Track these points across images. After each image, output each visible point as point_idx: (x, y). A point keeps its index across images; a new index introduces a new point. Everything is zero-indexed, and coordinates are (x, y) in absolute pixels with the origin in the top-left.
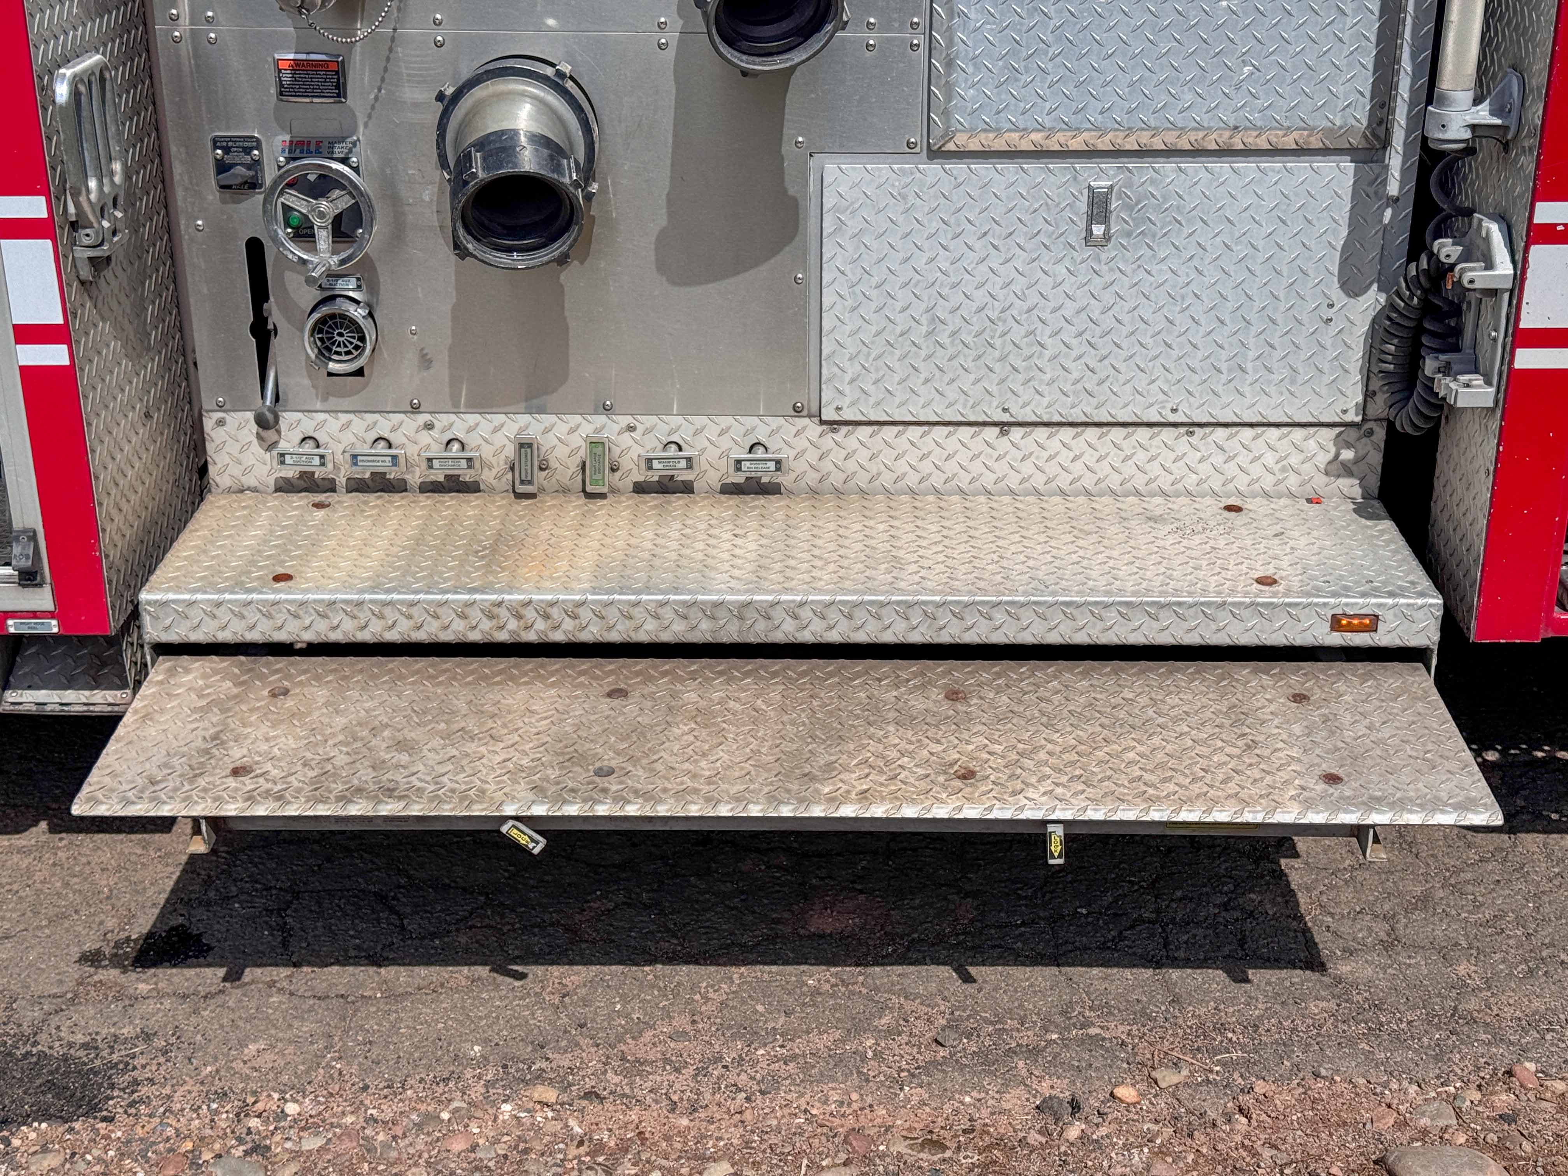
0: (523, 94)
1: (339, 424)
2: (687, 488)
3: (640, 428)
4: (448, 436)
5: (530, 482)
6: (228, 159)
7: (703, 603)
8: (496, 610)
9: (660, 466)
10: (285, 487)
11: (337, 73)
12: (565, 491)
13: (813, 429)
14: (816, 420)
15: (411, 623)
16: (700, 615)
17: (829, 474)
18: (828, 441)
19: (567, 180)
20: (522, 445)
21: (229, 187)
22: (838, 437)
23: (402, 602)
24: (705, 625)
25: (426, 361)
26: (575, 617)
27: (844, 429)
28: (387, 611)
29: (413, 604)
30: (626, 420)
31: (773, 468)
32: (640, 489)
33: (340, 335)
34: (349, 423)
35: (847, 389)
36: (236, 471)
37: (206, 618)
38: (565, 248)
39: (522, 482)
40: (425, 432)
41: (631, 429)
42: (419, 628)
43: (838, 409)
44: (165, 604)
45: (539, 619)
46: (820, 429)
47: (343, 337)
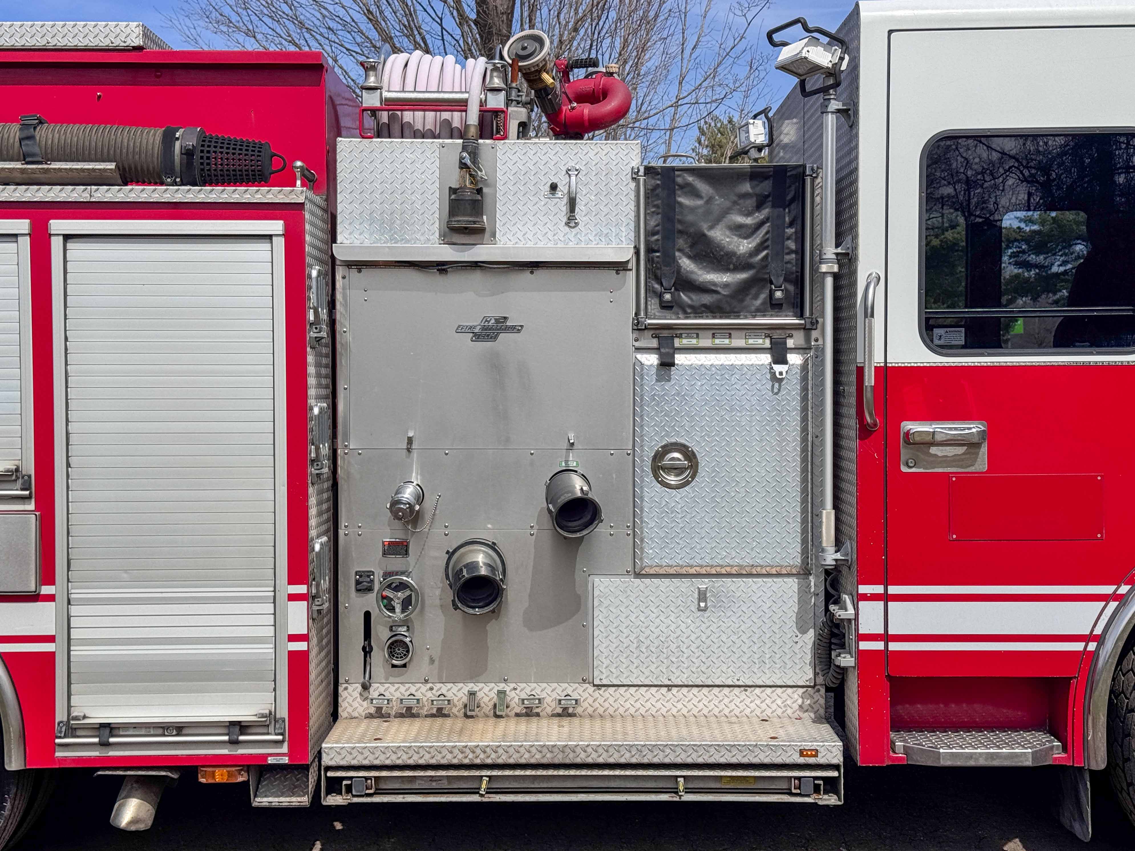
0: (480, 550)
1: (394, 688)
2: (538, 715)
3: (519, 689)
4: (439, 693)
5: (473, 711)
6: (361, 580)
7: (548, 745)
8: (464, 749)
9: (528, 703)
10: (370, 716)
11: (407, 546)
12: (487, 716)
13: (591, 689)
14: (592, 685)
15: (430, 756)
16: (547, 751)
17: (597, 708)
18: (596, 694)
19: (498, 579)
20: (471, 694)
21: (360, 590)
22: (601, 692)
23: (427, 747)
24: (549, 755)
25: (432, 661)
26: (496, 752)
27: (603, 689)
28: (421, 750)
29: (431, 747)
30: (513, 685)
31: (574, 703)
32: (517, 715)
33: (399, 650)
34: (399, 688)
35: (604, 671)
36: (349, 710)
37: (348, 754)
38: (495, 606)
39: (470, 710)
40: (430, 692)
41: (515, 689)
42: (433, 758)
43: (601, 679)
44: (332, 748)
45: (482, 753)
46: (593, 688)
47: (401, 650)
